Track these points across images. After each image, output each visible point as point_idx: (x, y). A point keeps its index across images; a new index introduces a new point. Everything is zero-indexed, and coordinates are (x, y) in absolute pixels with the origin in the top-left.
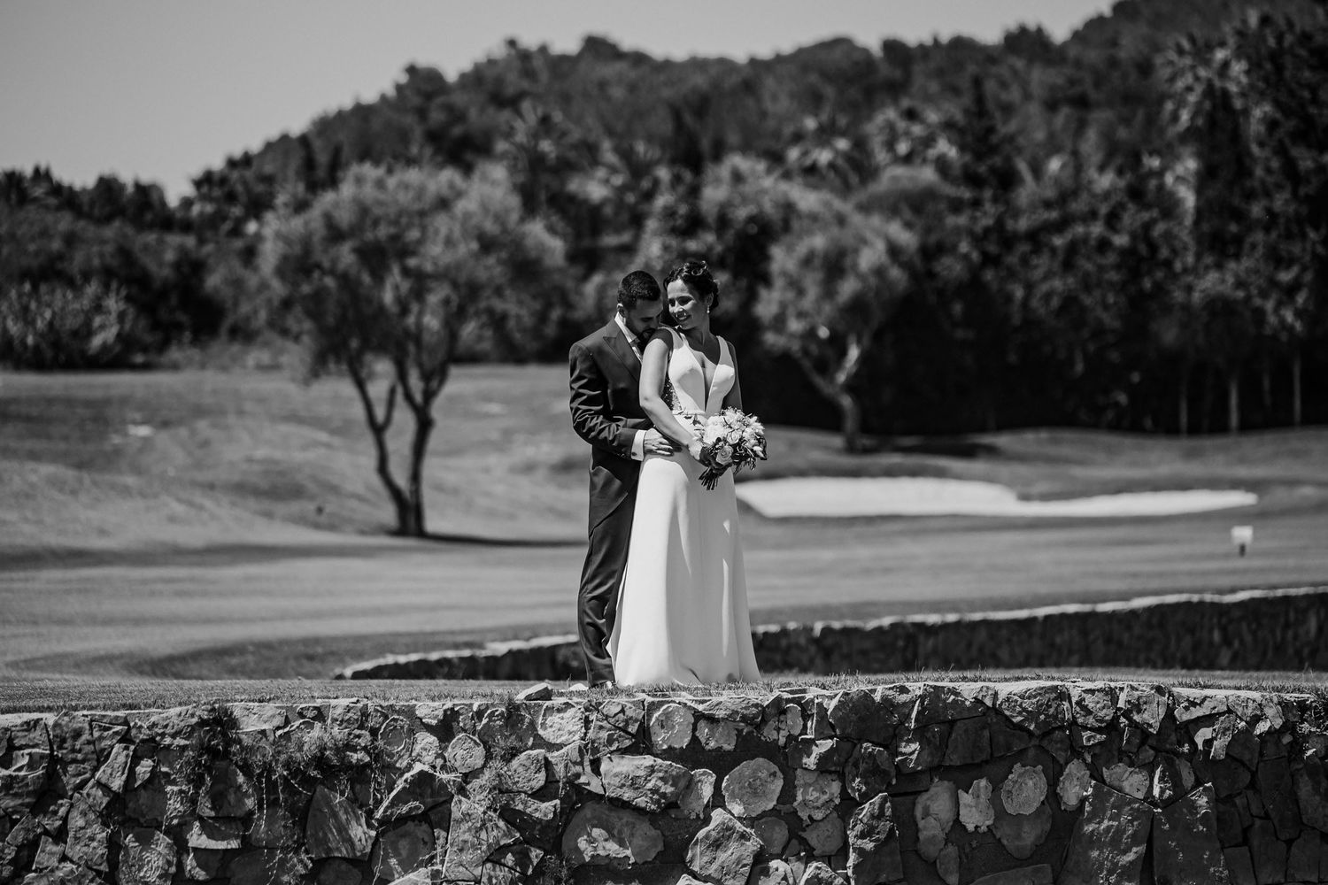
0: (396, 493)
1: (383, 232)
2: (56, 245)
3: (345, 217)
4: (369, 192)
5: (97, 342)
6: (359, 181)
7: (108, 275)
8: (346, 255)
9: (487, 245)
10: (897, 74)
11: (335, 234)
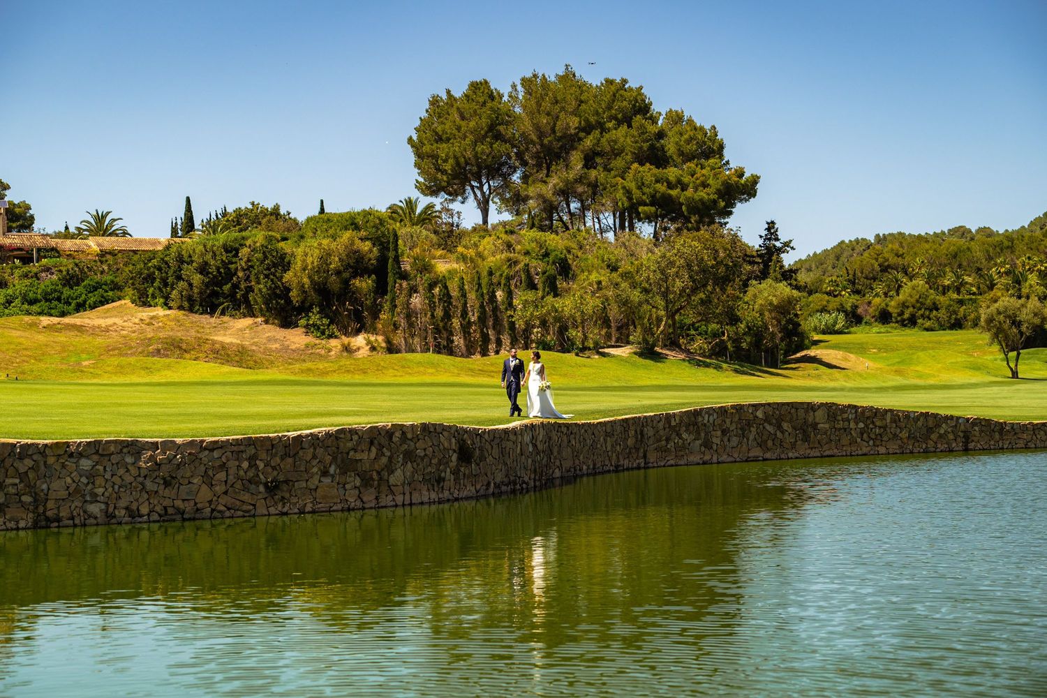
0: (1011, 369)
1: (1011, 312)
2: (825, 303)
3: (1001, 309)
4: (1006, 303)
5: (837, 327)
6: (1003, 301)
7: (838, 310)
8: (1001, 317)
9: (1036, 315)
10: (1010, 244)
11: (999, 313)
